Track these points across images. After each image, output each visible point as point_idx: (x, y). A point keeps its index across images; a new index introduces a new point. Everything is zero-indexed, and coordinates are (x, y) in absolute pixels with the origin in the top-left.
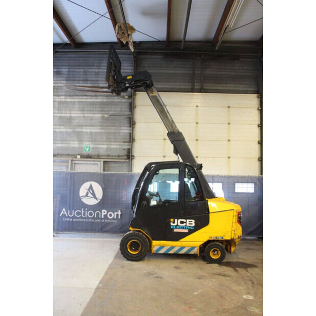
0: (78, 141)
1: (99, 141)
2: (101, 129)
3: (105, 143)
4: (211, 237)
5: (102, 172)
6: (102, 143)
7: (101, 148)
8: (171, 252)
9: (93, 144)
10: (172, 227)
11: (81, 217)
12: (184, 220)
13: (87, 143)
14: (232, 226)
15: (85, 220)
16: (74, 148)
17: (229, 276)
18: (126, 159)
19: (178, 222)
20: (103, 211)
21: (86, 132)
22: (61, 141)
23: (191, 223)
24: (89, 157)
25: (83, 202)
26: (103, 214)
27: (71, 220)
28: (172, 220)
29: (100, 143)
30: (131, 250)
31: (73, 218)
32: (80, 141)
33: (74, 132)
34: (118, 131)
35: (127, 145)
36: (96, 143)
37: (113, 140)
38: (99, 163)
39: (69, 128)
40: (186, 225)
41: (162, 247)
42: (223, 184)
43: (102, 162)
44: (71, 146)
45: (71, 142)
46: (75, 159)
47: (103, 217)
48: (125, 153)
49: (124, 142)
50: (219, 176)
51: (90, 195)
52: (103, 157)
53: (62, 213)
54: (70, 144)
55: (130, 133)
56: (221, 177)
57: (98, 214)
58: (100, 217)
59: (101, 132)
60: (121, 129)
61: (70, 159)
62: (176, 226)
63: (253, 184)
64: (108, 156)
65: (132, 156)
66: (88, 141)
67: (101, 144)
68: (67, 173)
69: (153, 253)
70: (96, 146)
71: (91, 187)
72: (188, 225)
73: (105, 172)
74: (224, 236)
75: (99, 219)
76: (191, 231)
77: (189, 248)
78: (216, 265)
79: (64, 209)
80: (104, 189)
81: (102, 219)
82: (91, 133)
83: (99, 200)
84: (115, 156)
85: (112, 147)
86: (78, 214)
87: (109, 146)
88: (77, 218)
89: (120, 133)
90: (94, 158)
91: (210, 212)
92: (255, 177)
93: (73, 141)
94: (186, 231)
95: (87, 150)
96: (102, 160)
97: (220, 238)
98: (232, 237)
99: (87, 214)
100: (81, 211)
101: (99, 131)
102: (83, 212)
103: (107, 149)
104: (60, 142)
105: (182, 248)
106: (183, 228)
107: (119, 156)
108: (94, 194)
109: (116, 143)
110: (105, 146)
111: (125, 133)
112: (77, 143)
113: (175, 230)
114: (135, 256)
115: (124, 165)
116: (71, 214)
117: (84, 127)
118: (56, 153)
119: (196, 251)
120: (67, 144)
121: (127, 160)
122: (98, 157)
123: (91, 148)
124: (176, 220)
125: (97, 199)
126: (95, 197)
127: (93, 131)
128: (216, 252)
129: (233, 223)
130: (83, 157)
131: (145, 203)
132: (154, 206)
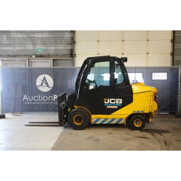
0: (32, 44)
1: (48, 44)
2: (49, 35)
3: (53, 45)
4: (135, 111)
5: (52, 67)
6: (51, 45)
7: (51, 49)
8: (105, 123)
9: (44, 47)
10: (105, 105)
11: (39, 101)
12: (115, 100)
13: (40, 46)
14: (150, 103)
15: (41, 103)
16: (29, 50)
17: (148, 138)
18: (69, 57)
19: (109, 101)
20: (54, 96)
21: (38, 37)
22: (19, 44)
23: (119, 101)
24: (41, 56)
25: (39, 90)
26: (54, 98)
27: (31, 103)
28: (105, 99)
29: (49, 45)
30: (76, 122)
31: (32, 101)
32: (34, 44)
33: (28, 37)
34: (63, 36)
35: (70, 47)
36: (46, 45)
37: (59, 43)
38: (49, 61)
39: (25, 35)
40: (116, 103)
41: (98, 119)
42: (143, 74)
43: (52, 60)
44: (27, 48)
45: (27, 46)
46: (30, 58)
47: (54, 100)
48: (69, 52)
49: (68, 44)
50: (140, 68)
51: (44, 84)
52: (52, 56)
53: (24, 98)
54: (26, 47)
55: (72, 37)
56: (142, 68)
57: (51, 98)
58: (52, 100)
59: (50, 37)
60: (65, 34)
61: (27, 59)
62: (108, 104)
63: (166, 73)
64: (56, 55)
65: (74, 54)
66: (40, 44)
67: (50, 47)
68: (26, 69)
69: (93, 124)
70: (46, 48)
71: (44, 79)
72: (117, 103)
73: (55, 67)
74: (144, 110)
75: (52, 101)
76: (119, 107)
77: (118, 119)
78: (138, 132)
79: (25, 96)
80: (54, 80)
81: (54, 101)
82: (42, 38)
83: (51, 88)
84: (61, 55)
85: (59, 48)
86: (36, 98)
87: (56, 48)
88: (35, 102)
89: (64, 37)
90: (46, 57)
91: (133, 93)
92: (168, 68)
93: (28, 44)
94: (116, 107)
95: (40, 51)
96: (52, 59)
97: (141, 112)
98: (150, 111)
99: (43, 98)
100: (38, 96)
101: (48, 36)
102: (39, 97)
103: (55, 49)
104: (18, 46)
105: (113, 119)
106: (114, 105)
107: (64, 55)
108: (47, 84)
109: (61, 45)
110: (53, 48)
111: (68, 37)
112: (32, 46)
113: (108, 107)
114: (79, 126)
115: (69, 62)
116: (31, 99)
117: (36, 34)
118: (16, 54)
119: (123, 121)
120: (24, 47)
121: (71, 58)
122: (49, 56)
123: (43, 50)
124: (108, 99)
125: (49, 87)
126: (48, 86)
127: (44, 36)
128: (138, 122)
129: (150, 100)
130: (37, 56)
131: (85, 87)
132: (92, 90)
